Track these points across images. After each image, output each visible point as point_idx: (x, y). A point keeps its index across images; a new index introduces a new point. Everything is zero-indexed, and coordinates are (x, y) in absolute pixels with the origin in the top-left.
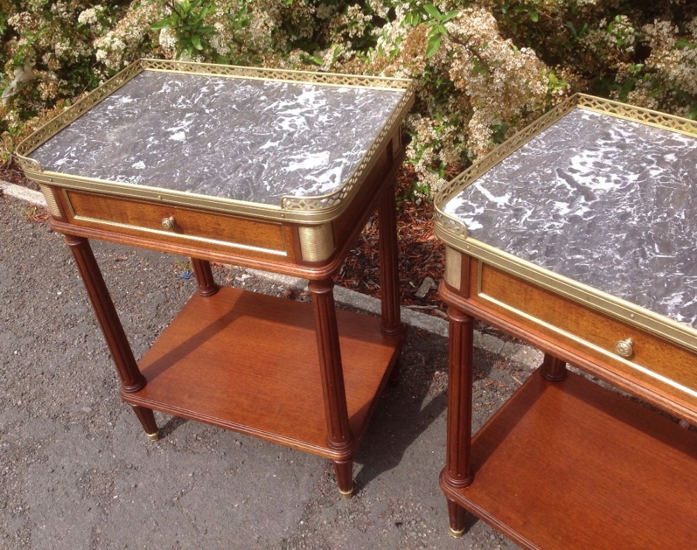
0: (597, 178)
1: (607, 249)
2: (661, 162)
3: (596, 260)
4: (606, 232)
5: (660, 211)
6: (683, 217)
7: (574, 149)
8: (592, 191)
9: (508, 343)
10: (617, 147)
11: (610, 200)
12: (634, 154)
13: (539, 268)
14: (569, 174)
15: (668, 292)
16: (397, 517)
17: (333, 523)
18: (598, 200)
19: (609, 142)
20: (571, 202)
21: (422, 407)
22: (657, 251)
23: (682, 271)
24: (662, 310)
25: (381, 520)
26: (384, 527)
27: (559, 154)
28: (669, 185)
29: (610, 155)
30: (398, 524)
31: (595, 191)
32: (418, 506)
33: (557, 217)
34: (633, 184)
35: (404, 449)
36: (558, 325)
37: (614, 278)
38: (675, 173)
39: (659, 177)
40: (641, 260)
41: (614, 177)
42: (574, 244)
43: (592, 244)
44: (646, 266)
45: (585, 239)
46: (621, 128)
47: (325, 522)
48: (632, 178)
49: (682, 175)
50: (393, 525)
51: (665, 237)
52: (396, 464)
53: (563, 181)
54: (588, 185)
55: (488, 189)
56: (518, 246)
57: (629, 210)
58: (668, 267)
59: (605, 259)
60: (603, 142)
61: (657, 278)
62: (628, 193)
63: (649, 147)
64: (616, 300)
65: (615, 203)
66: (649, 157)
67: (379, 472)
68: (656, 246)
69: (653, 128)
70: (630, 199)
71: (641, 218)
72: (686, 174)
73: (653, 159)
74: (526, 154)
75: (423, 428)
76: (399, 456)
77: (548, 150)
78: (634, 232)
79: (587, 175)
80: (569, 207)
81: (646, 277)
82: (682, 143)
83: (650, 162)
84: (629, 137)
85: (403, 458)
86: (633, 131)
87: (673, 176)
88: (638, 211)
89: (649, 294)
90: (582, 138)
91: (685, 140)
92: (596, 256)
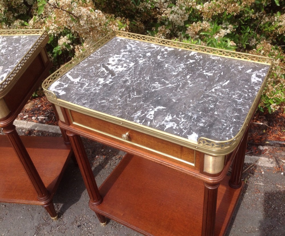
0: (118, 66)
1: (115, 96)
2: (144, 56)
3: (110, 102)
4: (117, 89)
5: (140, 78)
6: (148, 79)
7: (111, 55)
8: (115, 72)
10: (129, 52)
11: (121, 75)
12: (135, 54)
13: (86, 108)
14: (107, 65)
15: (136, 111)
16: (79, 223)
17: (50, 232)
18: (116, 75)
19: (126, 50)
20: (105, 78)
22: (135, 94)
23: (143, 101)
24: (132, 120)
25: (71, 226)
26: (73, 229)
27: (105, 57)
28: (146, 66)
29: (125, 56)
30: (79, 226)
31: (116, 72)
32: (88, 216)
33: (98, 85)
34: (131, 67)
36: (104, 131)
37: (116, 109)
38: (149, 61)
39: (142, 63)
40: (128, 99)
41: (125, 65)
42: (103, 96)
43: (110, 95)
44: (129, 101)
45: (107, 93)
46: (132, 44)
47: (46, 233)
48: (132, 65)
49: (151, 61)
50: (77, 227)
51: (139, 88)
52: (78, 200)
53: (104, 69)
54: (114, 70)
55: (71, 76)
56: (79, 100)
57: (128, 78)
58: (138, 101)
59: (114, 100)
60: (123, 50)
61: (133, 106)
62: (129, 72)
63: (141, 51)
64: (114, 117)
65: (122, 76)
66: (140, 55)
68: (135, 92)
69: (144, 42)
70: (129, 74)
71: (132, 81)
72: (153, 61)
73: (142, 56)
74: (91, 59)
76: (79, 196)
77: (101, 56)
78: (128, 88)
79: (114, 65)
80: (104, 80)
81: (129, 106)
82: (154, 48)
83: (140, 57)
84: (134, 47)
85: (81, 197)
86: (136, 45)
87: (148, 62)
88: (131, 79)
89: (128, 113)
90: (115, 49)
91: (155, 46)
92: (111, 100)
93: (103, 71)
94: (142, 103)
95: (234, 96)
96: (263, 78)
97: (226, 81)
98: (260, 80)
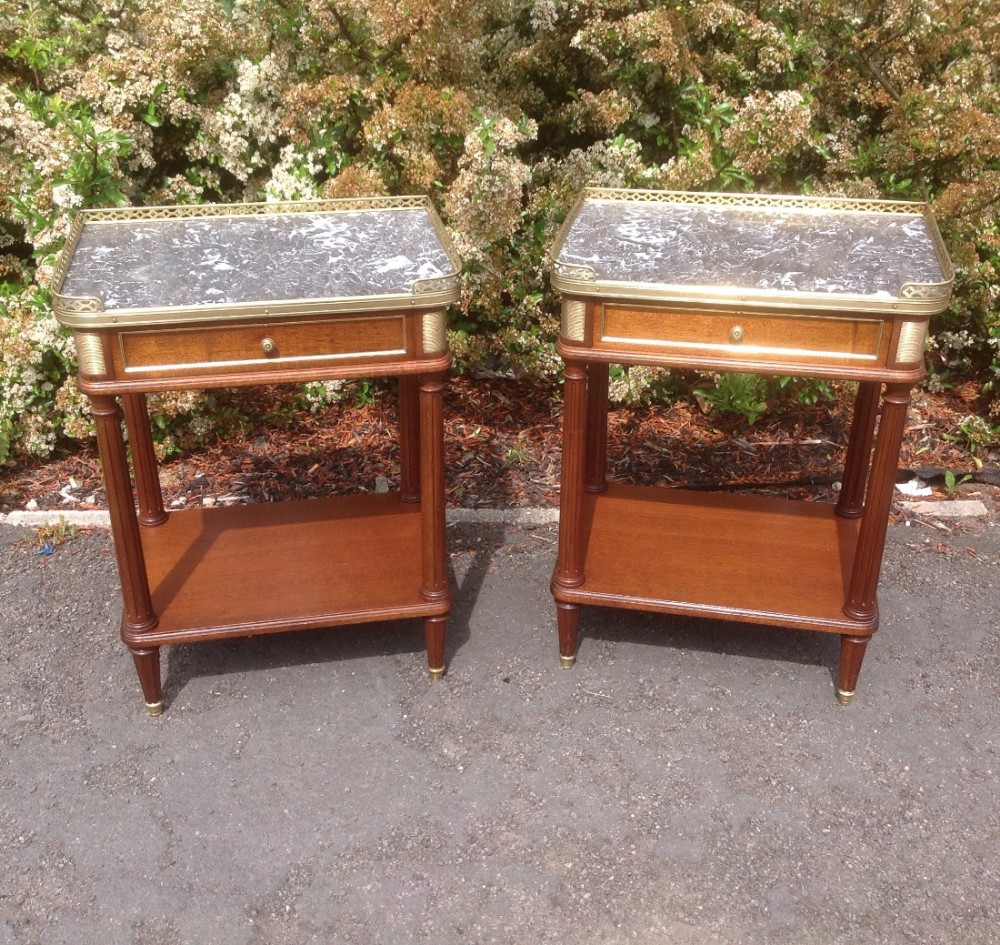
0: (649, 237)
1: (696, 269)
2: (683, 222)
4: (687, 262)
5: (710, 246)
6: (728, 247)
7: (613, 225)
8: (652, 244)
9: (506, 511)
10: (643, 219)
12: (659, 221)
14: (626, 238)
16: (501, 676)
17: (440, 704)
18: (662, 248)
19: (634, 217)
20: (645, 252)
21: (460, 586)
22: (729, 265)
25: (487, 683)
26: (494, 687)
27: (605, 229)
28: (702, 233)
29: (643, 224)
30: (507, 680)
31: (655, 244)
33: (645, 261)
34: (677, 237)
35: (467, 623)
38: (699, 227)
39: (691, 230)
40: (724, 270)
41: (659, 234)
42: (673, 271)
43: (684, 269)
44: (730, 272)
45: (676, 268)
47: (430, 707)
48: (673, 234)
50: (502, 683)
51: (727, 258)
52: (467, 638)
53: (626, 243)
54: (646, 242)
55: (575, 255)
57: (689, 249)
58: (744, 270)
60: (629, 218)
61: (743, 276)
62: (679, 241)
63: (666, 216)
65: (676, 248)
66: (672, 221)
67: (454, 650)
68: (726, 262)
70: (684, 244)
71: (702, 252)
72: (706, 226)
73: (676, 222)
74: (579, 232)
75: (473, 602)
76: (467, 630)
77: (593, 228)
78: (705, 259)
79: (639, 237)
80: (647, 255)
84: (645, 213)
88: (695, 248)
90: (610, 218)
93: (628, 246)
94: (753, 272)
95: (899, 252)
96: (923, 230)
97: (868, 238)
98: (921, 233)
